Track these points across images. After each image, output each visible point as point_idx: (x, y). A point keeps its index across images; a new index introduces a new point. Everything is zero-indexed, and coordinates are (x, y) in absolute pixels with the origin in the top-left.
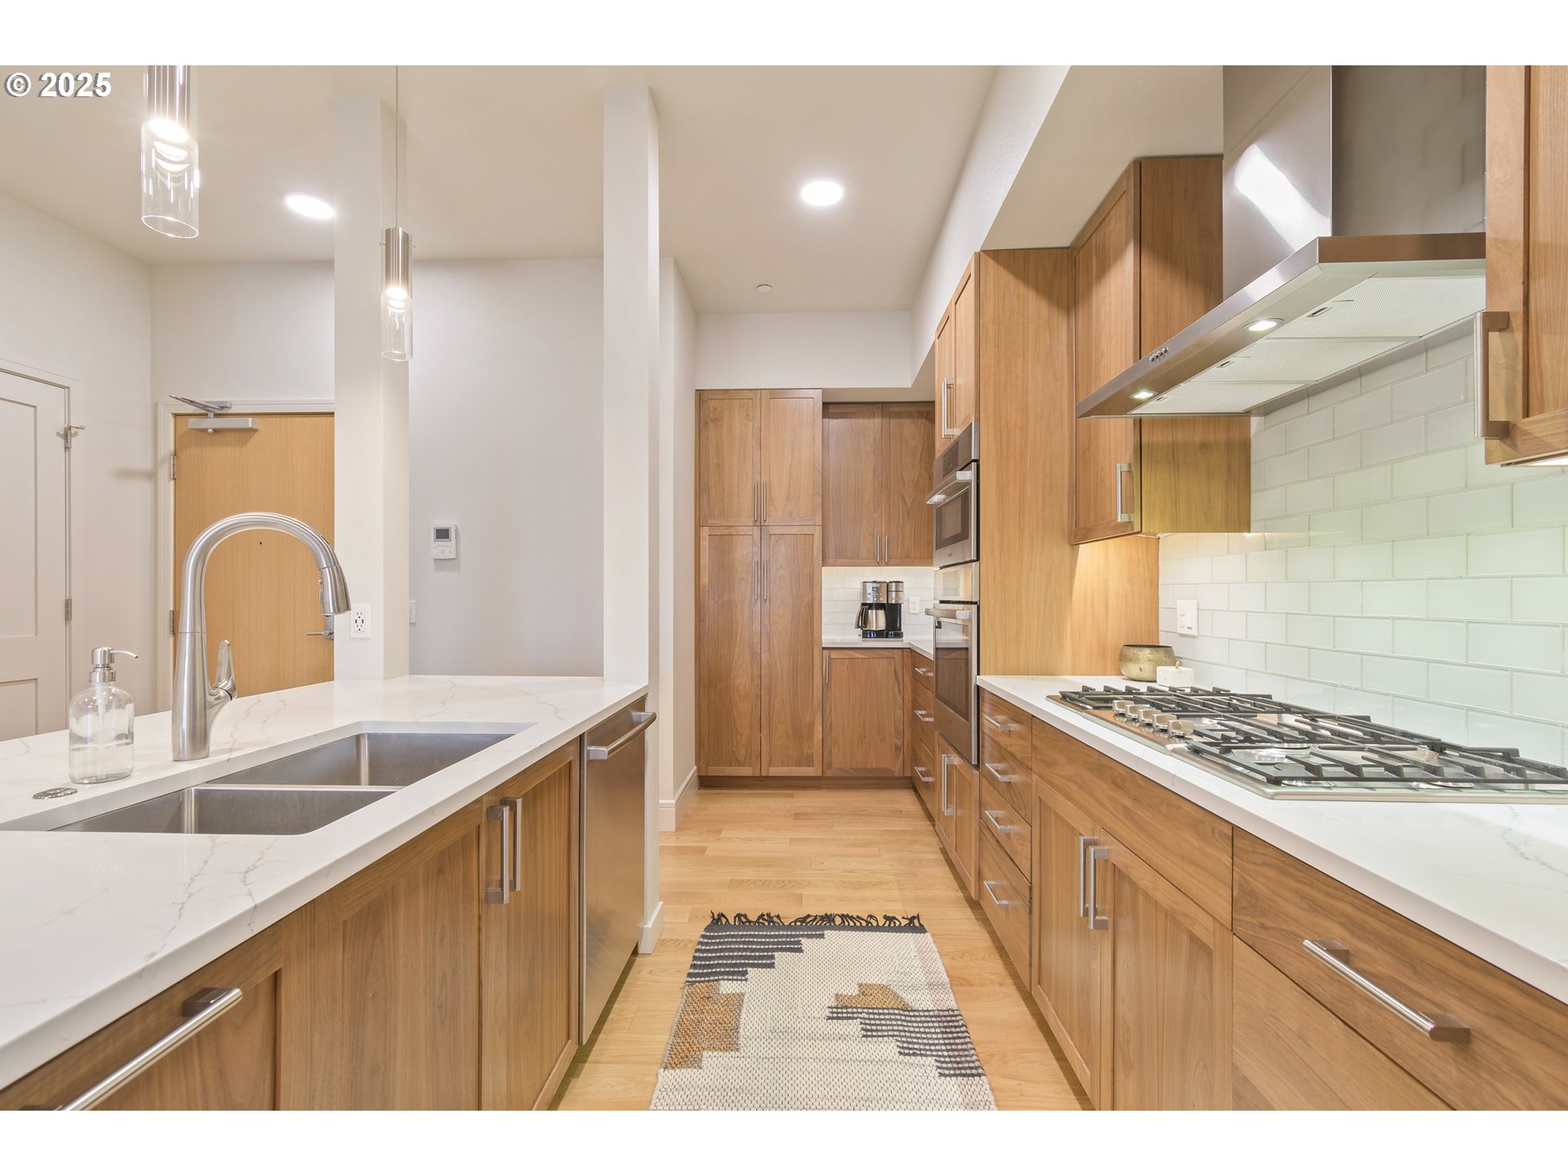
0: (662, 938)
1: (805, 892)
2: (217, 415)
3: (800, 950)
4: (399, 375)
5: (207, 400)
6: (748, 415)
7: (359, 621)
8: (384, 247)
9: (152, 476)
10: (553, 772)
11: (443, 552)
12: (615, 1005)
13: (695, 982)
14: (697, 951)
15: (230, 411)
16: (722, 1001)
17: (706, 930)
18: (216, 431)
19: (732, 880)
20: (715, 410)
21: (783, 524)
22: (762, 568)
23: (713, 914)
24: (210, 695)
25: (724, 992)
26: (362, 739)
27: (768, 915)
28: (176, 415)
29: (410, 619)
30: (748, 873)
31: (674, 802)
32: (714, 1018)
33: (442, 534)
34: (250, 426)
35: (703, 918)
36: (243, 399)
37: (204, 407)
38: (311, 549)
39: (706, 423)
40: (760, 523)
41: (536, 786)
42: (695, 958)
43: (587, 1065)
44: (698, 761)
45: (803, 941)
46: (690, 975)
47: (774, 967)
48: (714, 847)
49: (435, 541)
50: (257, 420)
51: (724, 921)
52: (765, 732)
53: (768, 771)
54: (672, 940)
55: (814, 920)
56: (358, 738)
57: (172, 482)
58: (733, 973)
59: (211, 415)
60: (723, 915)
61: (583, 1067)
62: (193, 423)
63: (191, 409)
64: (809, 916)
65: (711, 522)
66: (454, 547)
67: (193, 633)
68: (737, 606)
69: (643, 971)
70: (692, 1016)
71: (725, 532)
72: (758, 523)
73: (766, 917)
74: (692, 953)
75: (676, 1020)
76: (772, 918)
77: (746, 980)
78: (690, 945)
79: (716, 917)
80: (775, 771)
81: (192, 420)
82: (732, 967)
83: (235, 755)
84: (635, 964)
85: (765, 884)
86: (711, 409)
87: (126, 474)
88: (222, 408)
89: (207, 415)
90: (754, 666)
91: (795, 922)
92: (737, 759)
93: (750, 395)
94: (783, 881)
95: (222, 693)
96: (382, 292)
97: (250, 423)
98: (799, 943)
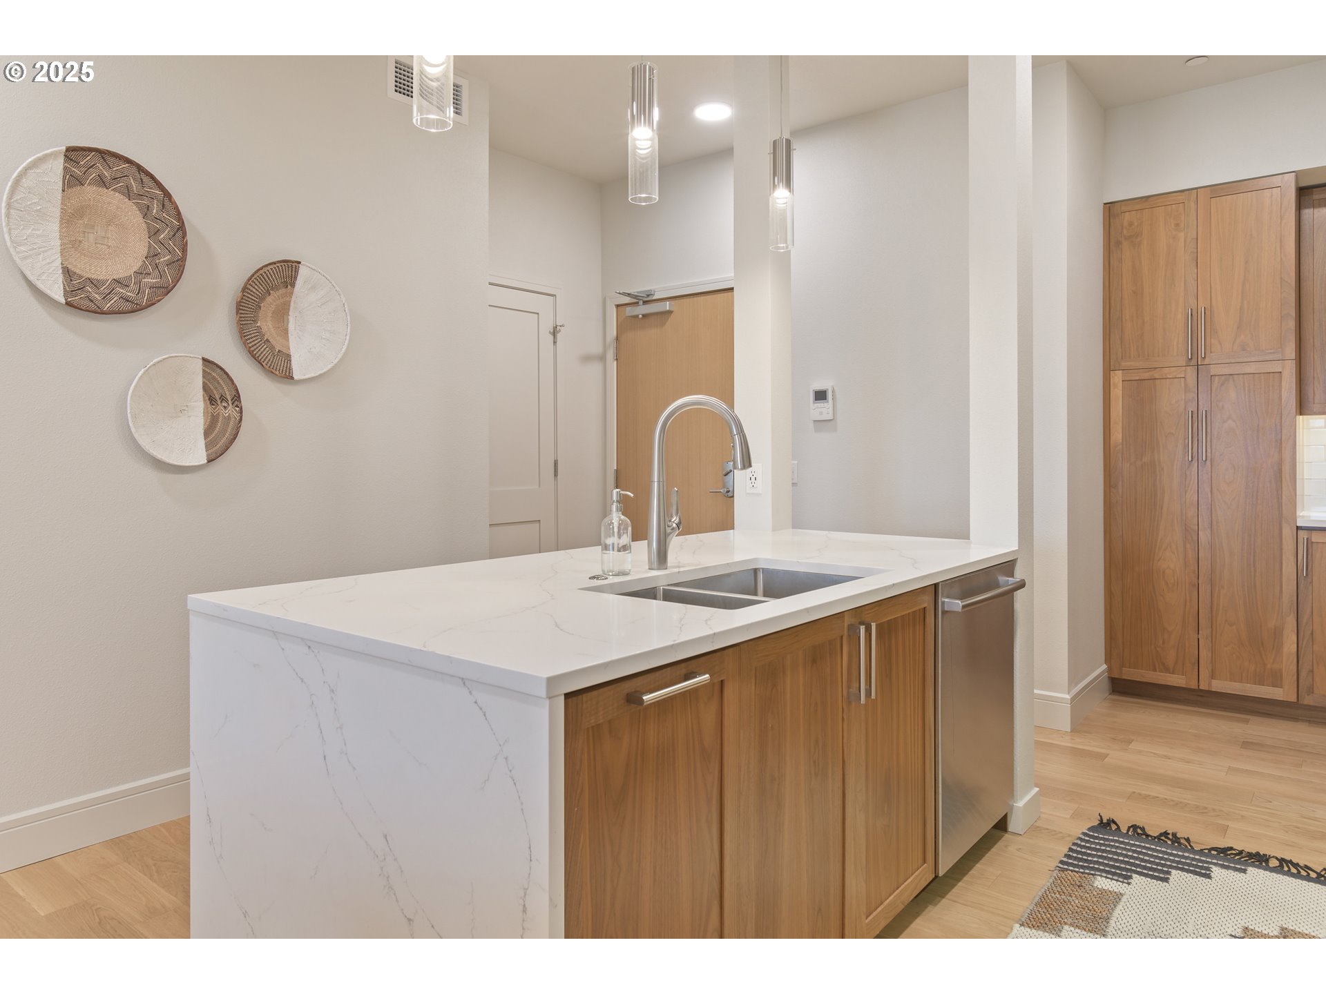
0: (1037, 824)
1: (1231, 824)
2: (645, 302)
3: (1208, 876)
4: (784, 261)
5: (635, 291)
6: (1177, 225)
7: (753, 478)
8: (772, 155)
9: (602, 358)
10: (907, 612)
11: (821, 413)
12: (978, 865)
13: (1067, 870)
14: (1074, 844)
15: (654, 298)
16: (1095, 893)
17: (1089, 829)
18: (644, 316)
19: (1134, 792)
20: (1131, 224)
21: (1233, 361)
22: (1198, 421)
23: (1101, 817)
24: (668, 526)
25: (1100, 887)
26: (758, 572)
27: (1174, 835)
28: (618, 306)
29: (792, 479)
30: (1157, 790)
31: (1068, 697)
32: (1083, 904)
33: (821, 396)
34: (668, 309)
35: (1089, 819)
36: (663, 286)
37: (635, 297)
38: (726, 421)
39: (1119, 243)
40: (1196, 362)
41: (891, 620)
42: (1070, 850)
43: (944, 901)
44: (1108, 659)
45: (1214, 868)
46: (1062, 862)
47: (1168, 882)
48: (1117, 756)
49: (814, 403)
50: (673, 302)
51: (1114, 827)
52: (1204, 633)
53: (1210, 684)
54: (1047, 829)
55: (1236, 855)
56: (756, 571)
57: (615, 363)
58: (1114, 874)
59: (641, 303)
60: (1114, 822)
61: (939, 902)
62: (629, 311)
63: (627, 300)
64: (1231, 849)
65: (1125, 364)
66: (831, 409)
67: (659, 482)
68: (1163, 469)
69: (1007, 848)
70: (1058, 896)
71: (1146, 375)
72: (1194, 362)
73: (1170, 837)
74: (1070, 845)
75: (1040, 894)
76: (1179, 838)
77: (1129, 884)
78: (1068, 838)
79: (1105, 821)
80: (1219, 685)
81: (628, 309)
82: (1114, 868)
83: (682, 569)
84: (1003, 839)
85: (1177, 805)
86: (1126, 224)
87: (587, 359)
88: (648, 296)
89: (638, 303)
90: (1188, 546)
91: (1213, 849)
92: (1163, 664)
93: (1181, 197)
94: (1206, 808)
95: (674, 525)
96: (770, 195)
97: (667, 306)
98: (1208, 869)
